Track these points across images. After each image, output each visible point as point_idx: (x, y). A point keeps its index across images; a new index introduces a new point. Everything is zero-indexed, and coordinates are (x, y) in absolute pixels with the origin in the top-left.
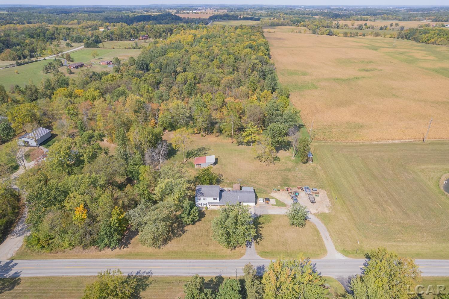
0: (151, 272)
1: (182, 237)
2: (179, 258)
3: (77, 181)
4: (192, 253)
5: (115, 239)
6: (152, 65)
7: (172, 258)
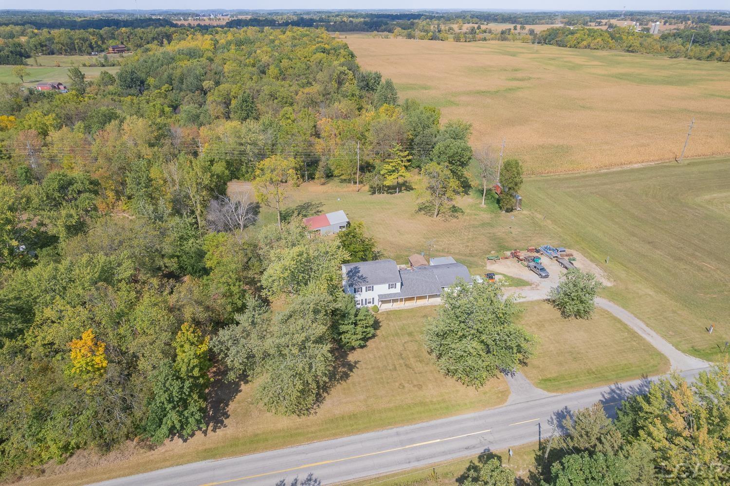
0: (314, 477)
1: (350, 378)
2: (366, 429)
3: (55, 278)
4: (391, 410)
5: (192, 409)
6: (151, 81)
7: (349, 433)
